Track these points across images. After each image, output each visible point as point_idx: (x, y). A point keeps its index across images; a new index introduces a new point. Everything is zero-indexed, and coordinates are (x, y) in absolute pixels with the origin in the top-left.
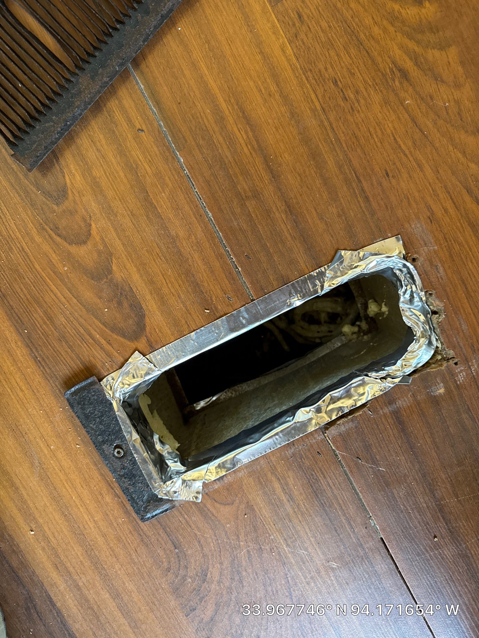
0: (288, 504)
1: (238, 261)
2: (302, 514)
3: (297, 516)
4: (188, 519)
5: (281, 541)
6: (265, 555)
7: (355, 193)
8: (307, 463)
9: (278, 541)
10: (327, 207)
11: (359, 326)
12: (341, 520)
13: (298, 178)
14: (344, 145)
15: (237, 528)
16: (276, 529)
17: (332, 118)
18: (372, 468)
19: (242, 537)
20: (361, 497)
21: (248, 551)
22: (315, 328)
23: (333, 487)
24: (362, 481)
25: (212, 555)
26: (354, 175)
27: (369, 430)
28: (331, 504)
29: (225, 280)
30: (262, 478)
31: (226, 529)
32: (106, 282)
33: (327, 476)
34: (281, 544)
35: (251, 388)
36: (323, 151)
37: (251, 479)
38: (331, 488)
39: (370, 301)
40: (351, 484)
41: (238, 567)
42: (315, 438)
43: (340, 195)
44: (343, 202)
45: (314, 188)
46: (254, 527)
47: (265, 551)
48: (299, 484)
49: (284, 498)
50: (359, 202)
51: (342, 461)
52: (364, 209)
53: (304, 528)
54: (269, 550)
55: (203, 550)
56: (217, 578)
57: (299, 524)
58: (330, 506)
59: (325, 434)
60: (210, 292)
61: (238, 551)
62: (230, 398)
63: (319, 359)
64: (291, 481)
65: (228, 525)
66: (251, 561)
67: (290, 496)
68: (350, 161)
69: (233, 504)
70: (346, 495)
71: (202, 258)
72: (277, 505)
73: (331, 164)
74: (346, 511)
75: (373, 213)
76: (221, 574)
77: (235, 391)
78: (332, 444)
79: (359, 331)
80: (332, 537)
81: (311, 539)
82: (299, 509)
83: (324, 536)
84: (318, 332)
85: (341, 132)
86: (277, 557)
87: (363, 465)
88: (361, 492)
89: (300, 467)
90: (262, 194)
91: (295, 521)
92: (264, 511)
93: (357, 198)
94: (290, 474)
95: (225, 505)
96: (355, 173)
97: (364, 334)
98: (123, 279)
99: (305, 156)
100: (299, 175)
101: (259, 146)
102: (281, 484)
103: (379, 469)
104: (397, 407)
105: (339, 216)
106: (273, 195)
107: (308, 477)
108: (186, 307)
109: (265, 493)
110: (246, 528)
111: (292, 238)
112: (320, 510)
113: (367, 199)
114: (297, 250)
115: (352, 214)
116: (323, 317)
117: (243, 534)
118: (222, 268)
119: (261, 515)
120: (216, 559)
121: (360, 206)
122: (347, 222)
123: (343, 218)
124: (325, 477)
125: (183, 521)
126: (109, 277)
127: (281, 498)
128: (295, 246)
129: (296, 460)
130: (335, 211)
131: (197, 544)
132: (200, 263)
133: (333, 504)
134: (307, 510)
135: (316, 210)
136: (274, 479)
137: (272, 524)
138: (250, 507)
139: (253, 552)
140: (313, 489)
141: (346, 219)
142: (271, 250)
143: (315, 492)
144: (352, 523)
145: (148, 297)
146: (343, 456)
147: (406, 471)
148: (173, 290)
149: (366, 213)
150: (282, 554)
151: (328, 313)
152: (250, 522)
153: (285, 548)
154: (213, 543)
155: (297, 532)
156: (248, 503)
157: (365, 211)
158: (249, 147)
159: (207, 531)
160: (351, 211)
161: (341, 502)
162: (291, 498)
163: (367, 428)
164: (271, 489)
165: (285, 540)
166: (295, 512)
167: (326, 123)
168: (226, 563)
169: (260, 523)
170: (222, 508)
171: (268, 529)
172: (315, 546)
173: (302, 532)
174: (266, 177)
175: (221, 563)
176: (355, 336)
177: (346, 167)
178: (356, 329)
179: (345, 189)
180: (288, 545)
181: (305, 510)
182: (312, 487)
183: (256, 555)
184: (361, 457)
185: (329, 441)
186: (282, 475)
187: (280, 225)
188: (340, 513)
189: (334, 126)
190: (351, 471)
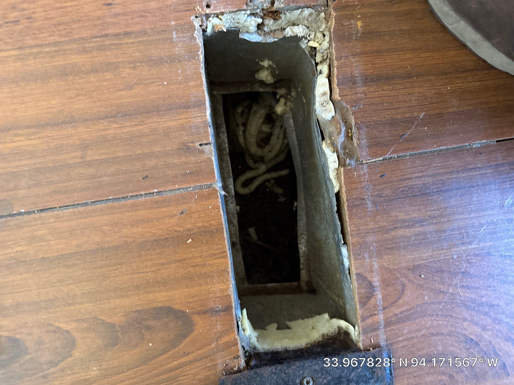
0: (425, 227)
1: (146, 189)
2: (442, 216)
3: (442, 222)
4: (404, 337)
5: (463, 248)
6: (472, 271)
7: (117, 44)
8: (388, 192)
9: (462, 252)
10: (121, 78)
11: (281, 97)
12: (463, 177)
13: (81, 97)
14: (63, 39)
15: (432, 290)
16: (447, 249)
17: (33, 42)
18: (417, 125)
19: (443, 288)
20: (444, 147)
21: (462, 287)
22: (273, 140)
23: (424, 173)
24: (428, 141)
25: (452, 326)
26: (98, 39)
27: (375, 115)
28: (441, 182)
29: (162, 210)
30: (388, 245)
31: (429, 301)
32: (122, 334)
33: (409, 176)
34: (467, 250)
35: (304, 218)
36: (62, 63)
37: (385, 257)
38: (424, 176)
39: (256, 76)
40: (426, 153)
41: (475, 303)
42: (364, 174)
43: (114, 60)
44: (121, 60)
45: (97, 84)
46: (437, 272)
47: (468, 269)
48: (408, 208)
49: (417, 230)
50: (127, 43)
51: (398, 155)
52: (136, 40)
53: (456, 220)
54: (467, 265)
55: (442, 334)
56: (479, 330)
57: (451, 223)
58: (444, 184)
59: (364, 162)
60: (169, 231)
61: (458, 297)
62: (307, 241)
63: (299, 145)
64: (402, 216)
65: (426, 298)
66: (473, 288)
67: (417, 222)
68: (83, 39)
69: (404, 285)
70: (437, 163)
71: (129, 227)
72: (422, 239)
73: (78, 59)
74: (455, 169)
75: (144, 33)
76: (476, 324)
77: (302, 234)
78: (377, 159)
79: (286, 98)
80: (478, 193)
81: (471, 216)
82: (434, 217)
83: (474, 201)
84: (278, 138)
85: (49, 38)
86: (479, 258)
87: (411, 134)
88: (439, 146)
89: (390, 201)
90: (84, 141)
91: (446, 226)
92: (424, 255)
93: (123, 44)
94: (394, 214)
95: (403, 293)
96: (96, 37)
97: (290, 94)
98: (124, 316)
99: (62, 83)
100: (78, 95)
101: (35, 127)
102: (401, 227)
103: (421, 119)
104: (360, 77)
105: (135, 68)
106: (88, 130)
107: (404, 196)
108: (176, 261)
109: (405, 248)
110: (435, 281)
111: (141, 125)
112: (443, 196)
113: (127, 34)
114: (155, 124)
115: (137, 54)
116: (266, 128)
117: (441, 286)
118: (148, 209)
119: (427, 259)
120: (458, 323)
121: (132, 43)
122: (144, 62)
123: (138, 64)
124: (410, 179)
125: (405, 343)
126: (118, 329)
127: (417, 232)
128: (150, 125)
129: (380, 202)
130: (127, 71)
131: (433, 338)
132: (135, 230)
133: (442, 180)
134: (438, 210)
135: (121, 90)
136: (393, 233)
137: (441, 252)
138: (414, 269)
139: (465, 282)
140: (418, 195)
141: (141, 62)
142: (147, 151)
143: (422, 195)
144: (470, 167)
145: (151, 296)
146: (395, 152)
147: (433, 91)
148: (154, 269)
149: (142, 39)
150: (477, 252)
151: (264, 122)
152: (430, 274)
153: (473, 247)
154: (439, 320)
155: (460, 228)
156: (409, 269)
157: (138, 40)
158: (33, 137)
159: (424, 322)
160: (134, 55)
161: (443, 171)
162: (421, 222)
163: (372, 117)
164: (403, 240)
165: (463, 244)
166: (436, 223)
167: (35, 50)
168: (466, 315)
169: (435, 263)
170: (405, 298)
171: (445, 258)
172: (481, 215)
173: (460, 223)
174: (69, 130)
175: (465, 320)
176: (289, 104)
177: (86, 45)
178: (283, 101)
179: (108, 53)
180: (470, 243)
181: (438, 212)
182: (416, 196)
183: (469, 280)
184: (401, 134)
185: (372, 161)
186: (391, 224)
187: (123, 133)
188: (454, 176)
189: (40, 42)
190: (413, 149)
